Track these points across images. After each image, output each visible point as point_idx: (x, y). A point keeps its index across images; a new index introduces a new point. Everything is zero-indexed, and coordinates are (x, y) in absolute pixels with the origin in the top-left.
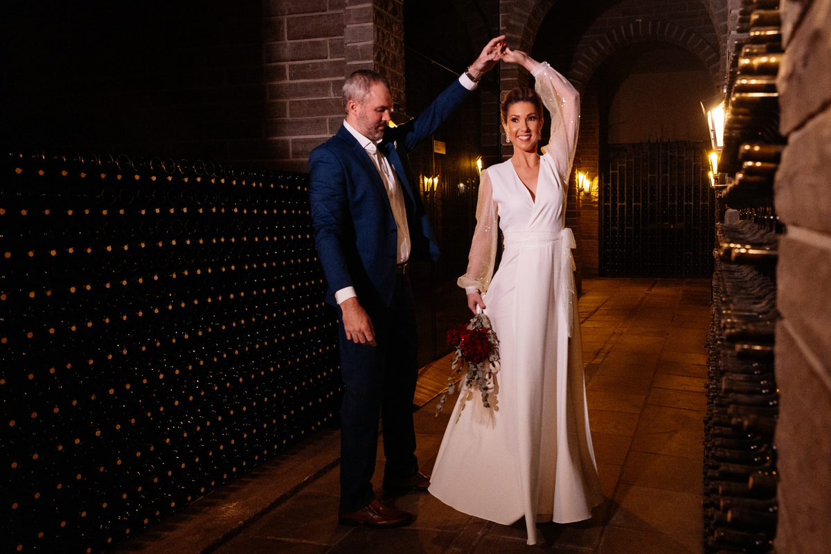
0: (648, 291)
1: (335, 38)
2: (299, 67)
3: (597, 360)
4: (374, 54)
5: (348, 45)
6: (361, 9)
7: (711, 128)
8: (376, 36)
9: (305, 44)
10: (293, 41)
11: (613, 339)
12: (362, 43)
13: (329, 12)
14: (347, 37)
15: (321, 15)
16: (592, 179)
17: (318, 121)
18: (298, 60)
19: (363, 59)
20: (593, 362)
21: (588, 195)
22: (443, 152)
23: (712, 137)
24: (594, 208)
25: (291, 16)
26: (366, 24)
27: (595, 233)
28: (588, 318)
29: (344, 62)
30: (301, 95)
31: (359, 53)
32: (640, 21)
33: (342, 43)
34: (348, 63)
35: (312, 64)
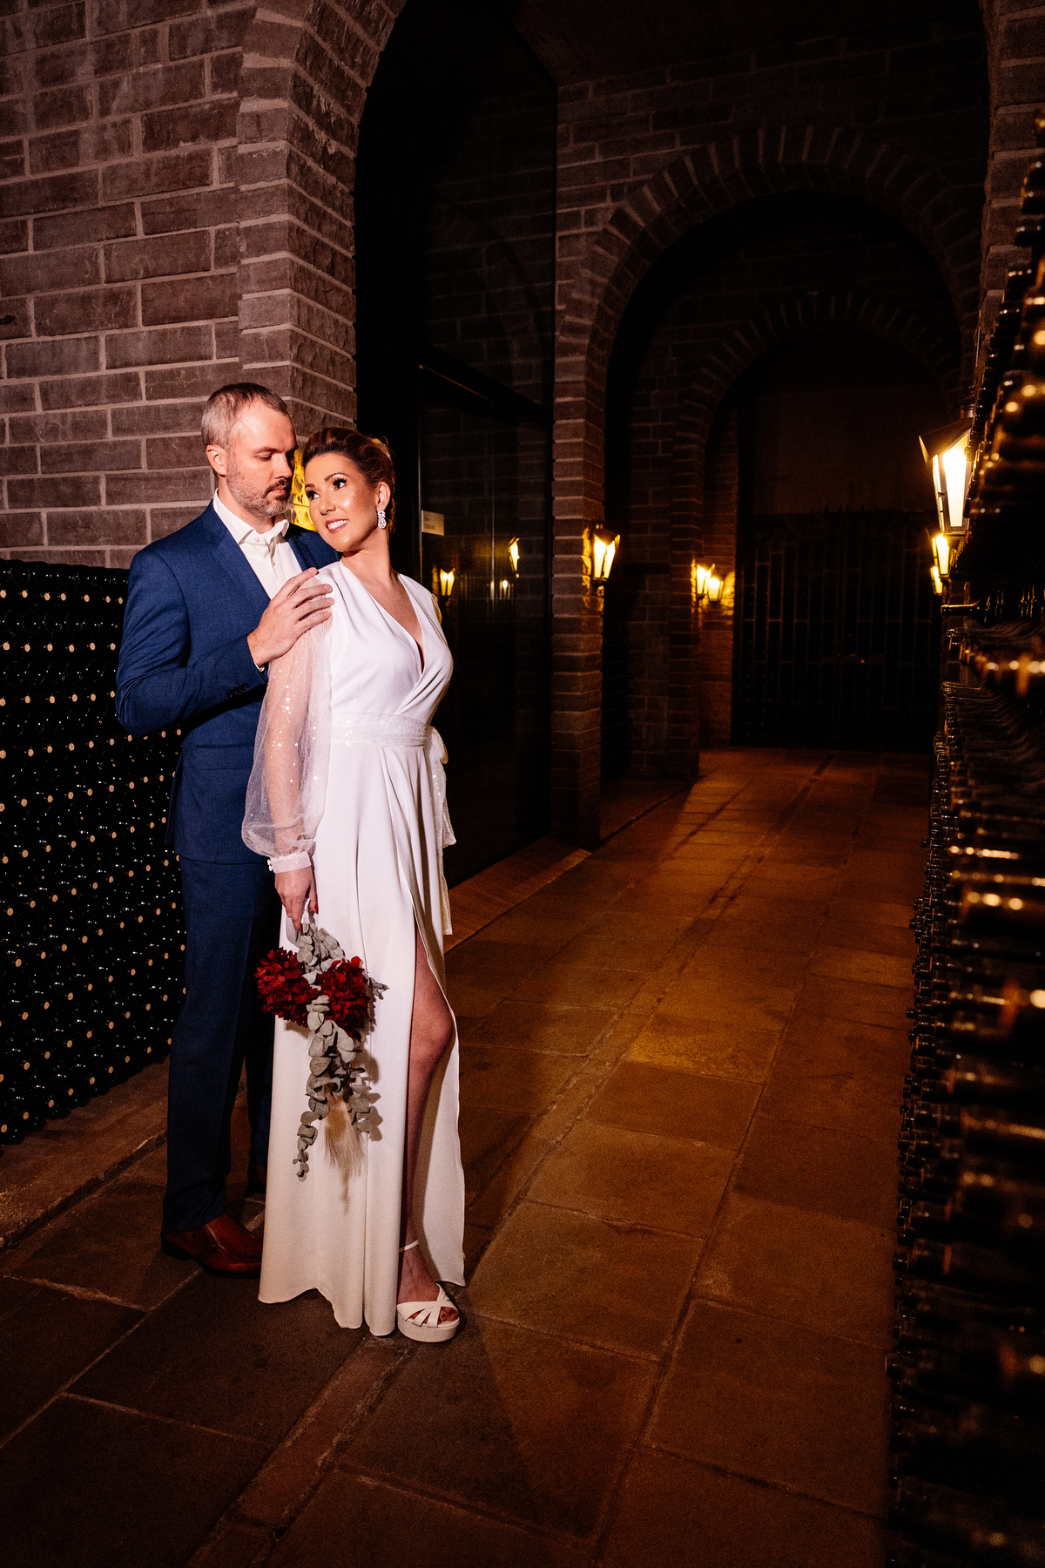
0: (815, 774)
1: (226, 320)
2: (163, 374)
3: (711, 912)
4: (291, 349)
5: (245, 332)
6: (269, 263)
7: (938, 489)
8: (295, 313)
9: (175, 331)
10: (152, 328)
11: (745, 870)
12: (271, 329)
13: (214, 272)
14: (244, 318)
15: (202, 278)
16: (723, 577)
17: (195, 476)
18: (162, 363)
19: (271, 359)
20: (704, 916)
21: (715, 604)
22: (438, 530)
23: (940, 507)
24: (724, 627)
25: (148, 281)
26: (277, 292)
27: (727, 670)
28: (703, 825)
29: (238, 366)
30: (166, 428)
31: (266, 347)
32: (815, 293)
33: (237, 331)
34: (246, 367)
35: (185, 369)
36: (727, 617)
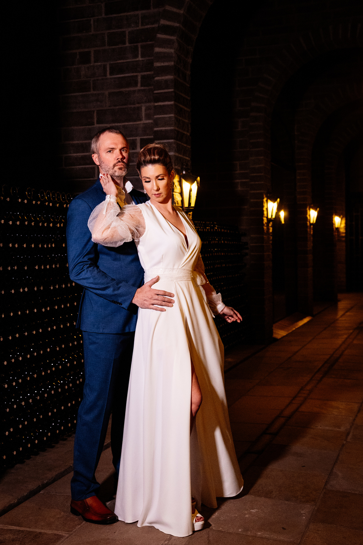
24: (341, 241)
27: (343, 259)
36: (343, 237)
